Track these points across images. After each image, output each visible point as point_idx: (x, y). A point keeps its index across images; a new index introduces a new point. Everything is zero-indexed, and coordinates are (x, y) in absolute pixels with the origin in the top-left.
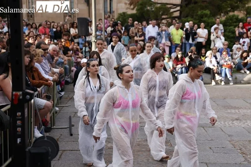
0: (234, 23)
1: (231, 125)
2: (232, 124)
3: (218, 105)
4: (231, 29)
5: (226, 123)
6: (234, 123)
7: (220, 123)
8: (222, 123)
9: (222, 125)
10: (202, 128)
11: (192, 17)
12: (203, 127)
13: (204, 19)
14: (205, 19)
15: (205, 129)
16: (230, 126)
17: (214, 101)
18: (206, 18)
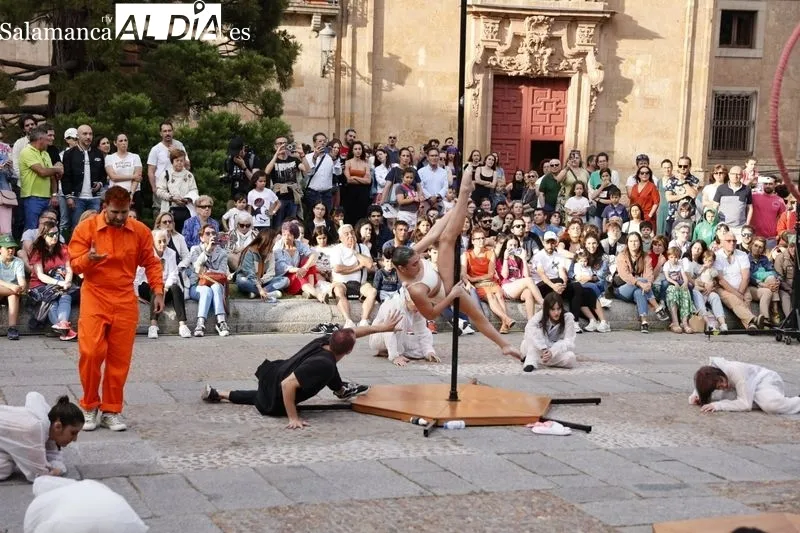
0: (224, 138)
1: (219, 463)
2: (221, 458)
3: (177, 401)
4: (217, 156)
5: (203, 459)
6: (226, 457)
7: (182, 459)
8: (191, 457)
9: (189, 465)
10: (124, 479)
11: (94, 113)
12: (127, 477)
13: (133, 121)
14: (137, 121)
15: (132, 484)
16: (214, 466)
17: (165, 390)
18: (140, 119)
